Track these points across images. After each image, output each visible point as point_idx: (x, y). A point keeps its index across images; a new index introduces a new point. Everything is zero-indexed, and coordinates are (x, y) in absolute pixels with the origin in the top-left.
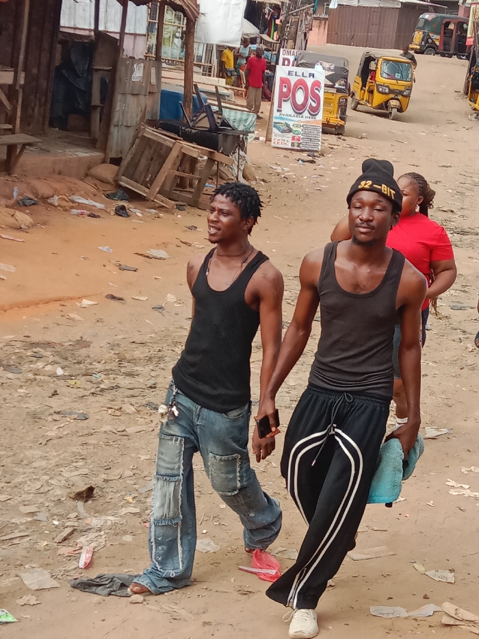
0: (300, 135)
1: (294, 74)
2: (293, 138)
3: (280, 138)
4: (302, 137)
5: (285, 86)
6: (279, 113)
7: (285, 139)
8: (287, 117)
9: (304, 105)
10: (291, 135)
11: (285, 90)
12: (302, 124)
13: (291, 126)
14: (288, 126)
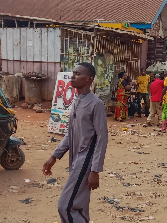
0: (65, 124)
1: (67, 77)
2: (61, 126)
3: (53, 125)
4: (66, 125)
5: (61, 87)
6: (54, 107)
7: (56, 126)
8: (59, 110)
9: (70, 101)
10: (60, 123)
11: (60, 89)
12: (67, 115)
13: (61, 117)
14: (58, 116)
